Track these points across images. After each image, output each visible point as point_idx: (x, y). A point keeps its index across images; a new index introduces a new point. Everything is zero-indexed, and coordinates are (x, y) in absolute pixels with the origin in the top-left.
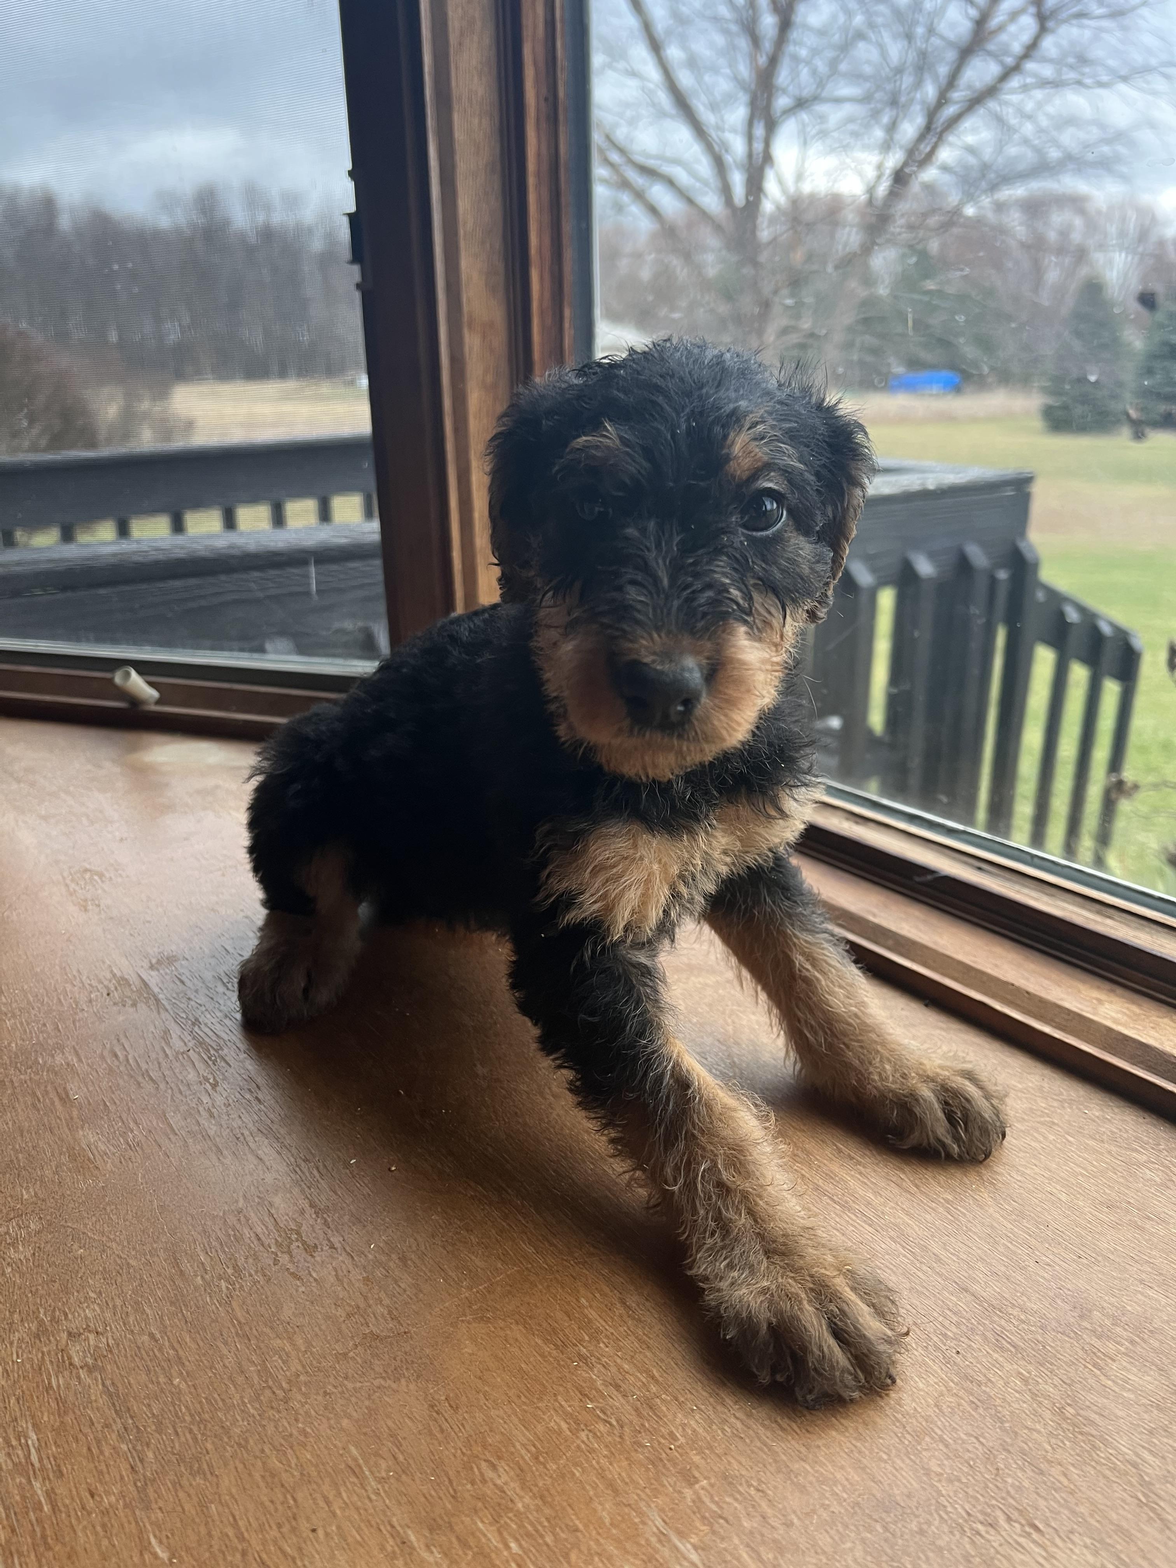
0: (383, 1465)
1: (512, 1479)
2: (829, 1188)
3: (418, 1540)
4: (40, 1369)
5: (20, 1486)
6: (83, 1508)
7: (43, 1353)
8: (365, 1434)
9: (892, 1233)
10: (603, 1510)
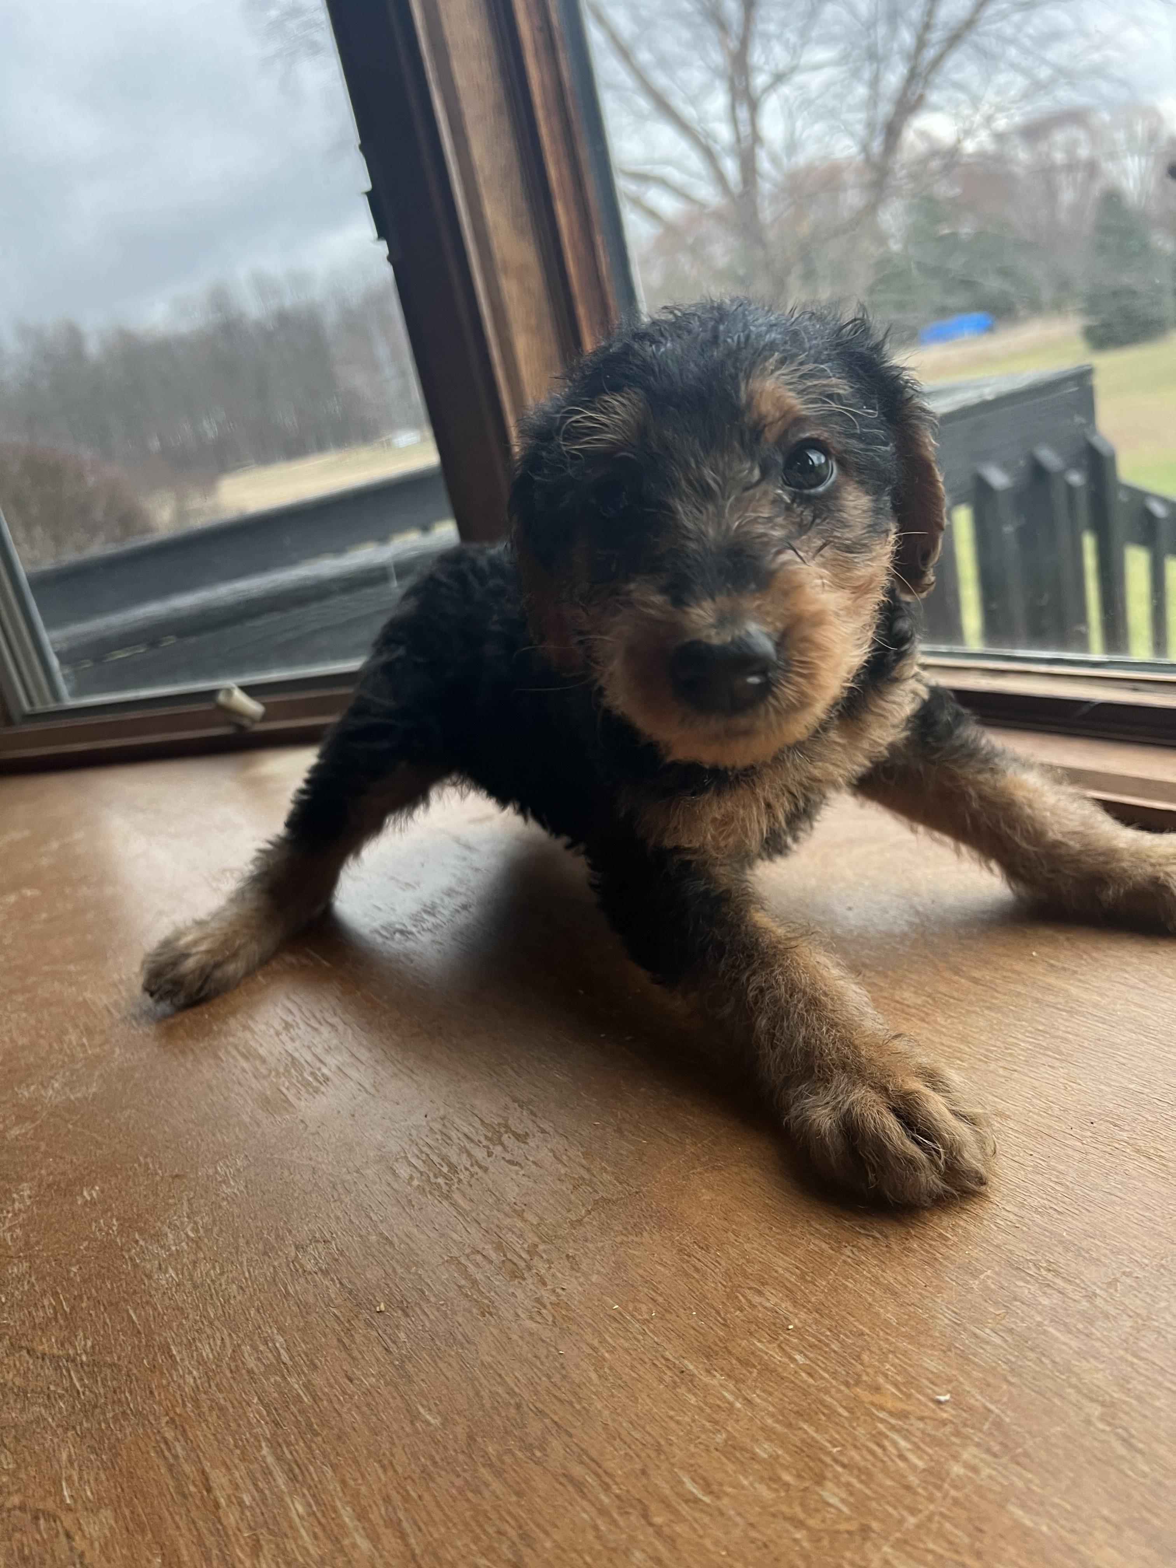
0: (644, 1308)
1: (782, 1300)
2: (1051, 999)
3: (697, 1367)
4: (274, 1280)
5: (276, 1384)
6: (344, 1393)
7: (274, 1267)
8: (617, 1285)
9: (1129, 1026)
10: (887, 1312)
